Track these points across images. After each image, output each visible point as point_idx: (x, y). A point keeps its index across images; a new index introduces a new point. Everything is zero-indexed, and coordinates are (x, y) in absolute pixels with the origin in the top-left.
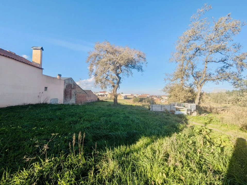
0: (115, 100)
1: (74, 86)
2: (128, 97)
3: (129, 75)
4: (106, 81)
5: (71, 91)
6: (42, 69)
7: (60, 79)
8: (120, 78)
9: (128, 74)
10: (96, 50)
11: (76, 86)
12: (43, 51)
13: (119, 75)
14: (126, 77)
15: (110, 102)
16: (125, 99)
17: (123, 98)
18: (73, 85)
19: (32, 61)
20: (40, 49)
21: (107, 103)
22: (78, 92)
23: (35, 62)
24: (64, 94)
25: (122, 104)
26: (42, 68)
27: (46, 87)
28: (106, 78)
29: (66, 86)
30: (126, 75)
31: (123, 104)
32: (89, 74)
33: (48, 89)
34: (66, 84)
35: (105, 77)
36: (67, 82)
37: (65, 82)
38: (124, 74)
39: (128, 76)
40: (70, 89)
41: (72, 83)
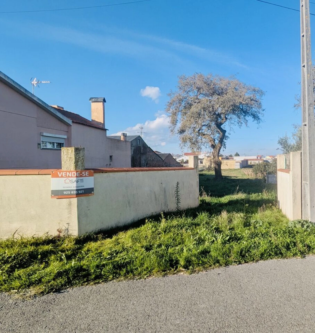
0: (218, 170)
1: (144, 150)
2: (249, 164)
3: (242, 123)
4: (199, 136)
5: (140, 158)
6: (106, 130)
7: (126, 141)
8: (224, 132)
9: (240, 122)
10: (182, 91)
11: (146, 149)
12: (105, 103)
13: (222, 126)
14: (236, 127)
15: (208, 175)
16: (243, 169)
17: (238, 166)
18: (142, 148)
19: (92, 120)
20: (101, 102)
21: (204, 177)
22: (149, 159)
23: (96, 120)
24: (131, 164)
25: (232, 178)
26: (106, 128)
27: (111, 155)
28: (199, 130)
29: (134, 152)
30: (236, 123)
31: (235, 178)
32: (171, 129)
33: (113, 158)
34: (133, 148)
35: (197, 130)
36: (134, 144)
37: (132, 145)
38: (233, 122)
39: (240, 124)
40: (139, 156)
41: (141, 145)
